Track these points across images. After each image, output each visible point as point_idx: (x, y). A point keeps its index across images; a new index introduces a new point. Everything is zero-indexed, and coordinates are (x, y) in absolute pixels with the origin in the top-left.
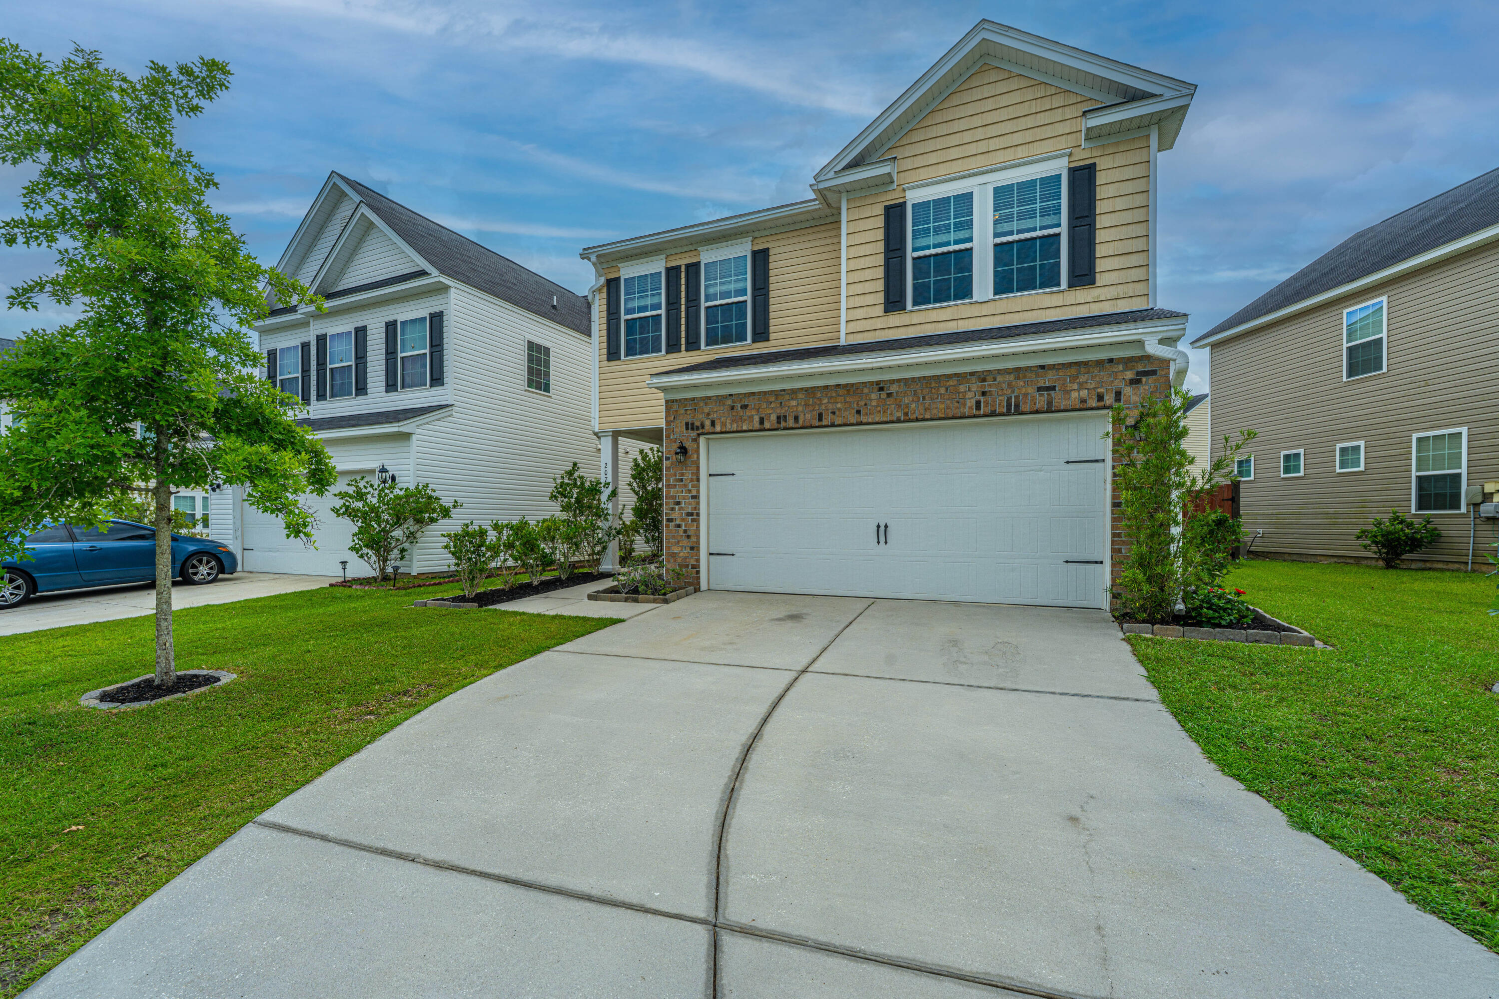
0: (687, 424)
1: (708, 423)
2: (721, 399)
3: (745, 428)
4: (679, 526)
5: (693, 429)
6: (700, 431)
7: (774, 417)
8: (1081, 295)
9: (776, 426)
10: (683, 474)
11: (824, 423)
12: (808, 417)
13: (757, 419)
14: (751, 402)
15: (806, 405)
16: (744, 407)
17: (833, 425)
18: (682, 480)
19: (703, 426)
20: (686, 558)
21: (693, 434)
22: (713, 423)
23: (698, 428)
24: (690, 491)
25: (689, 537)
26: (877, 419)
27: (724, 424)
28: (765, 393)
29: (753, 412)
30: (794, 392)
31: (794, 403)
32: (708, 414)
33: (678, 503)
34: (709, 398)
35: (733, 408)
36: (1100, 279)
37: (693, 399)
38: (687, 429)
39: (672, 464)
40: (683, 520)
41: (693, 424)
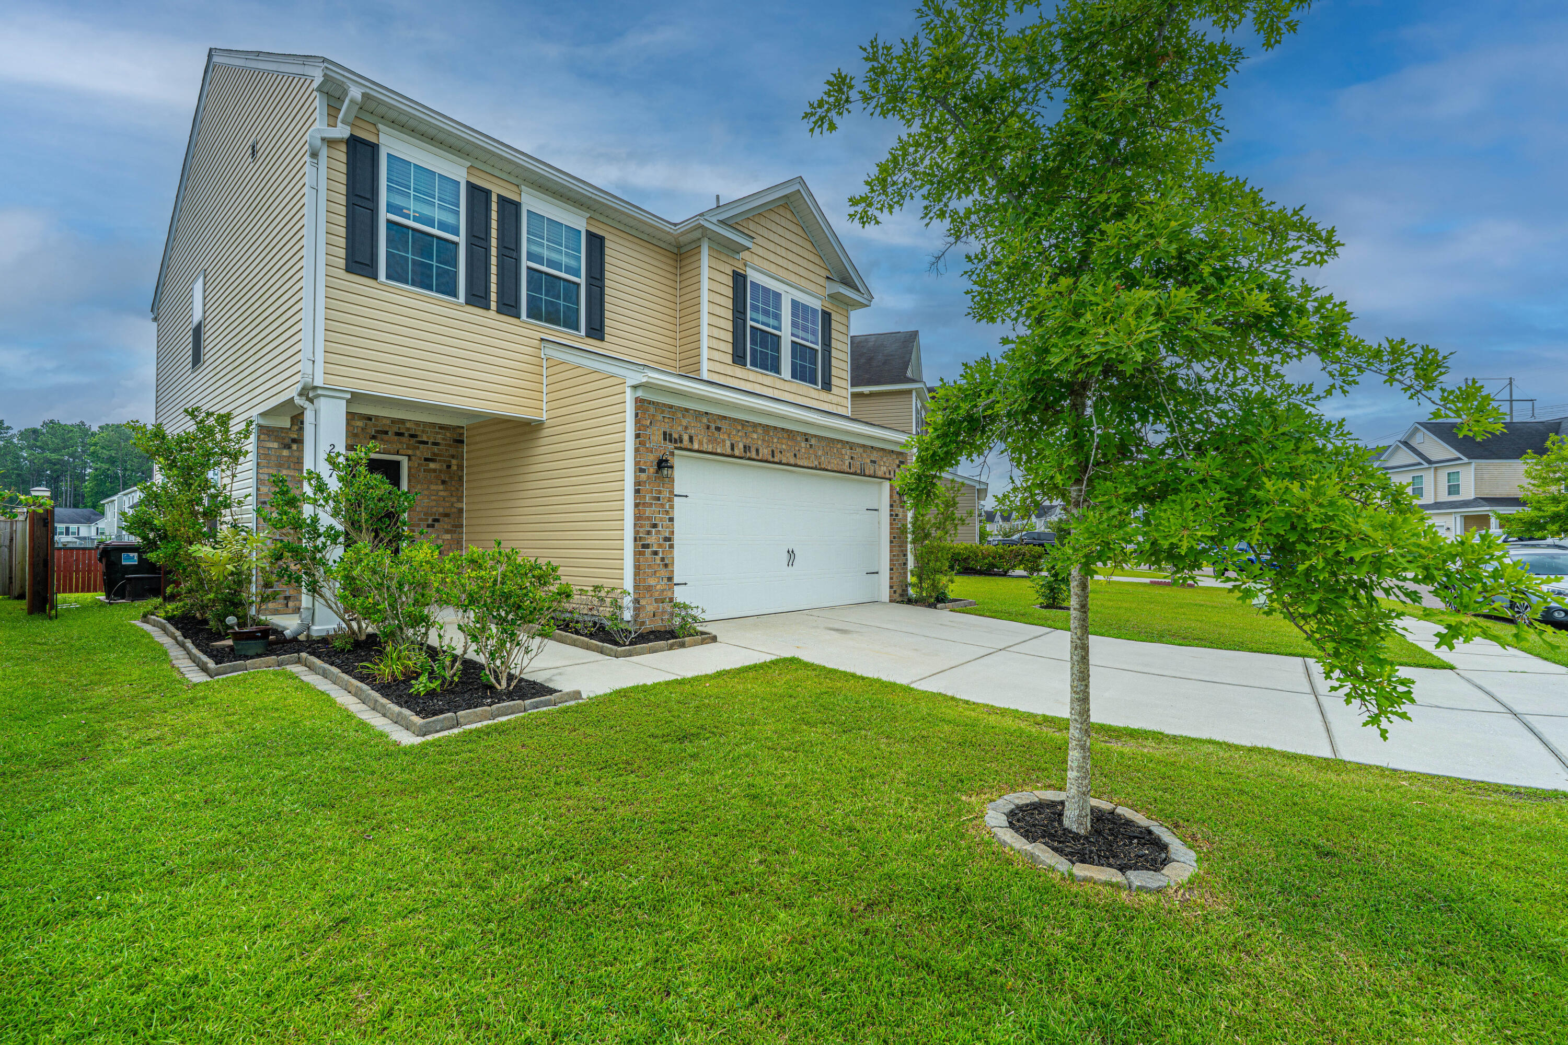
0: (665, 433)
1: (686, 438)
2: (698, 415)
3: (719, 451)
4: (656, 553)
5: (670, 441)
6: (679, 445)
7: (741, 446)
8: (824, 395)
9: (743, 454)
10: (660, 492)
11: (776, 460)
12: (765, 452)
13: (728, 444)
14: (724, 425)
15: (763, 440)
16: (718, 429)
17: (780, 463)
18: (659, 499)
19: (681, 441)
20: (663, 591)
21: (671, 446)
22: (691, 439)
23: (676, 441)
24: (667, 512)
25: (666, 566)
26: (806, 464)
27: (701, 443)
28: (735, 420)
29: (726, 437)
30: (755, 425)
31: (755, 436)
32: (686, 428)
33: (655, 526)
34: (687, 410)
35: (708, 427)
36: (834, 390)
37: (671, 407)
38: (665, 439)
39: (648, 477)
40: (660, 546)
41: (671, 435)
